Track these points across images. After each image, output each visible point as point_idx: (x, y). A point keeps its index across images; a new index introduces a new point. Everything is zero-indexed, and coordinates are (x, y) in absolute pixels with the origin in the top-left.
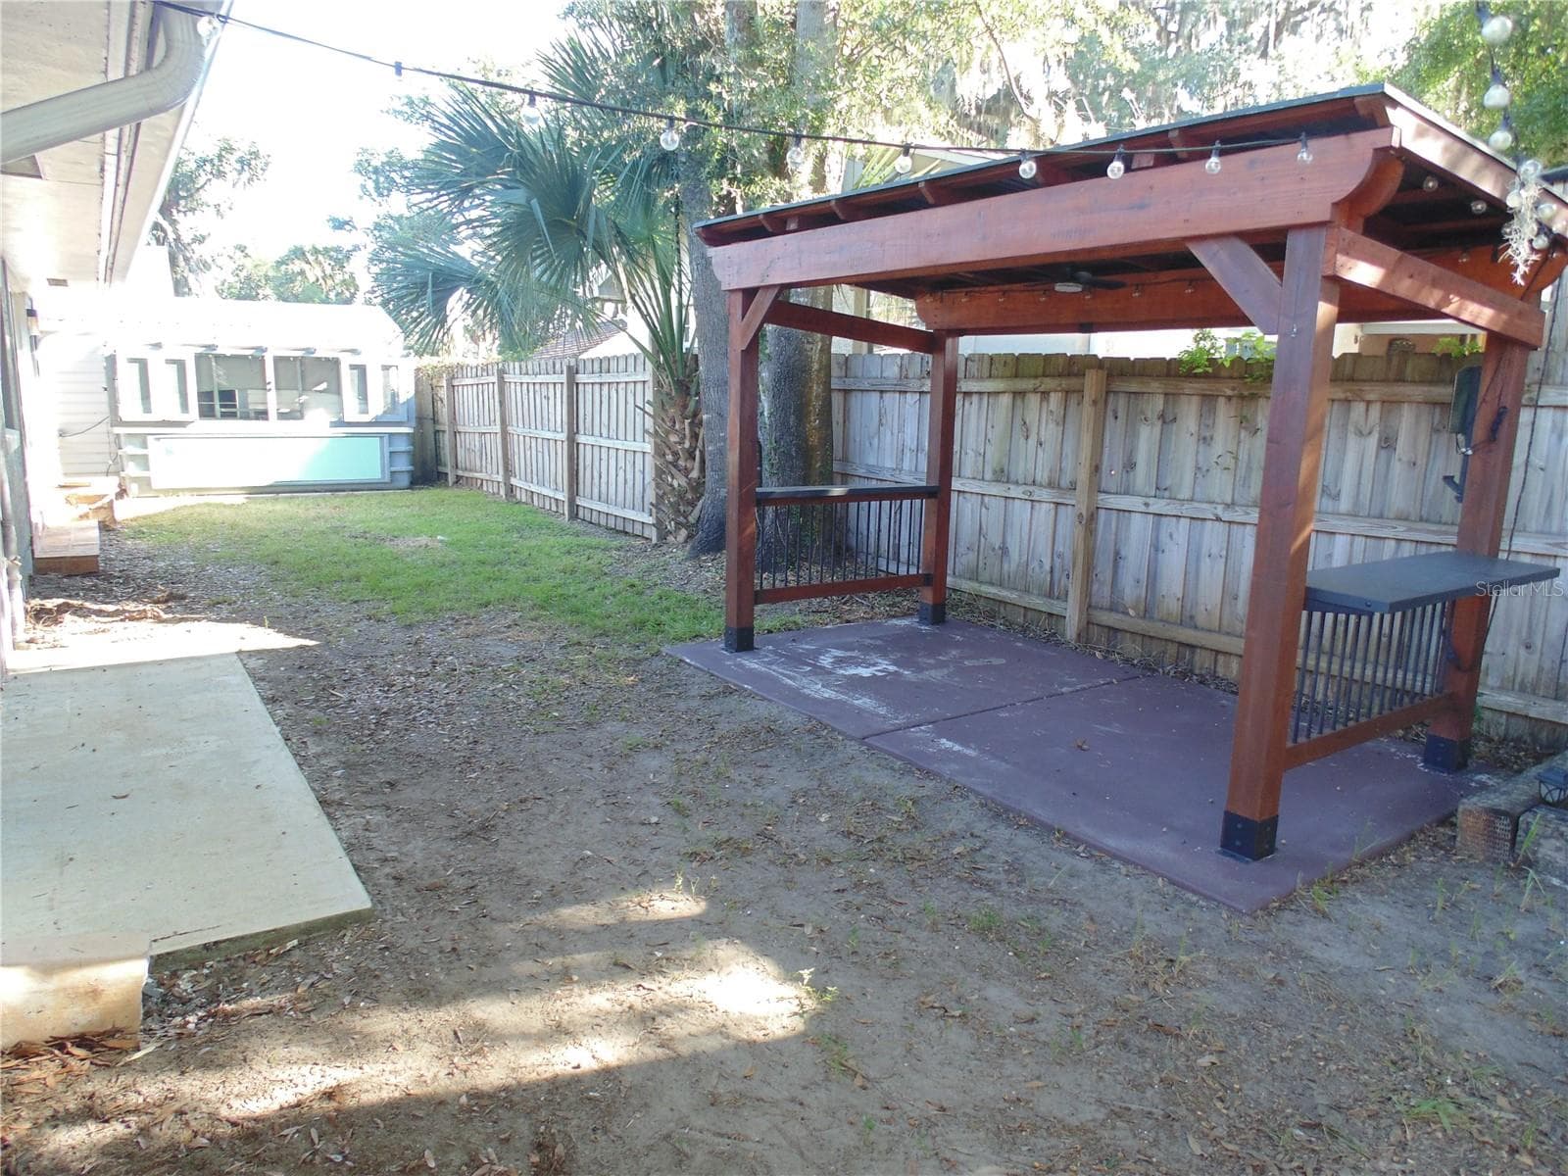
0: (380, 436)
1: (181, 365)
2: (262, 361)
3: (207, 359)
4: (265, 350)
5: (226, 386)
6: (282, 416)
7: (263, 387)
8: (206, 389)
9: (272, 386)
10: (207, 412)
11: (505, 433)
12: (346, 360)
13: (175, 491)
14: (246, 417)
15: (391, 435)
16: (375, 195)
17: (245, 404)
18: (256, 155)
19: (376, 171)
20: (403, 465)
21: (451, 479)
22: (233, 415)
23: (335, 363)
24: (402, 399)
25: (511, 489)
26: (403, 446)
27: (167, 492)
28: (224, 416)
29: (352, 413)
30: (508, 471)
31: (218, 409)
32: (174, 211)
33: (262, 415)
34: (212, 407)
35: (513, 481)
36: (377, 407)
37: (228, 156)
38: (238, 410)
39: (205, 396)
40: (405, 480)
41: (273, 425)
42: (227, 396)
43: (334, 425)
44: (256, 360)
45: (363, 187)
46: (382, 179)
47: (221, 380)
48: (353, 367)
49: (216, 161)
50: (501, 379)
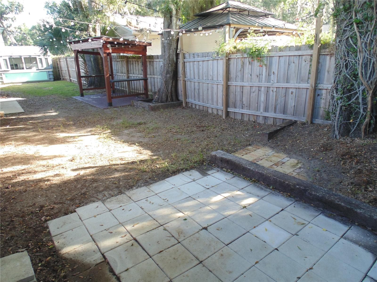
0: (46, 71)
1: (6, 60)
2: (21, 58)
3: (11, 58)
4: (21, 56)
5: (16, 63)
6: (27, 69)
7: (22, 63)
8: (11, 64)
9: (24, 63)
10: (12, 69)
11: (68, 70)
12: (38, 58)
13: (8, 83)
14: (20, 69)
15: (48, 71)
16: (51, 14)
17: (20, 67)
18: (19, 6)
19: (50, 7)
20: (52, 77)
21: (62, 79)
22: (18, 69)
23: (36, 58)
24: (50, 64)
25: (71, 80)
26: (51, 73)
27: (7, 84)
28: (16, 69)
29: (40, 67)
30: (70, 77)
31: (15, 68)
32: (2, 20)
33: (23, 68)
34: (13, 67)
35: (71, 79)
36: (45, 66)
37: (13, 6)
38: (19, 68)
39: (11, 65)
40: (52, 80)
41: (25, 70)
42: (16, 65)
43: (37, 70)
44: (20, 58)
45: (48, 11)
46: (52, 9)
47: (14, 62)
48: (39, 59)
49: (10, 8)
50: (66, 60)
